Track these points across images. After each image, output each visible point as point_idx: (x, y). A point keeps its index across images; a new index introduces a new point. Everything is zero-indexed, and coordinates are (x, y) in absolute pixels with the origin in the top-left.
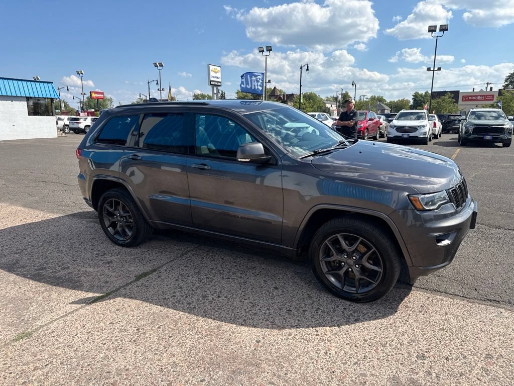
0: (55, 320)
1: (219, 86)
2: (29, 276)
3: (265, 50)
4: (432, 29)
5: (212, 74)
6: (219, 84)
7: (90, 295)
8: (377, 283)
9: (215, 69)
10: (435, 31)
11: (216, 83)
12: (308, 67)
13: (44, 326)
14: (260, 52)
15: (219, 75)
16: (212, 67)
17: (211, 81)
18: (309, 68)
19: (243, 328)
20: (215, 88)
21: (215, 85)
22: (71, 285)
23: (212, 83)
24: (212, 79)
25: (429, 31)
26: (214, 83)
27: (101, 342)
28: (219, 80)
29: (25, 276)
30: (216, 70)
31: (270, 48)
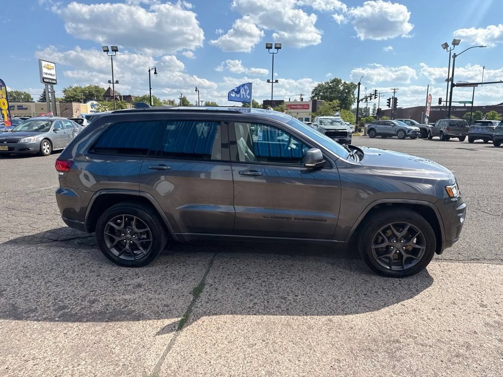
0: (165, 355)
1: (55, 84)
2: (57, 319)
3: (110, 49)
4: (269, 46)
5: (45, 70)
6: (54, 82)
7: (167, 322)
8: (420, 259)
9: (48, 65)
10: (271, 48)
11: (50, 81)
12: (155, 70)
13: (160, 364)
14: (104, 51)
15: (53, 72)
16: (44, 63)
17: (43, 78)
18: (157, 72)
19: (351, 317)
20: (49, 87)
21: (49, 83)
22: (128, 317)
23: (45, 80)
24: (45, 76)
25: (267, 48)
26: (47, 81)
27: (246, 362)
28: (54, 78)
29: (51, 320)
30: (50, 67)
31: (115, 49)
